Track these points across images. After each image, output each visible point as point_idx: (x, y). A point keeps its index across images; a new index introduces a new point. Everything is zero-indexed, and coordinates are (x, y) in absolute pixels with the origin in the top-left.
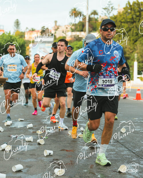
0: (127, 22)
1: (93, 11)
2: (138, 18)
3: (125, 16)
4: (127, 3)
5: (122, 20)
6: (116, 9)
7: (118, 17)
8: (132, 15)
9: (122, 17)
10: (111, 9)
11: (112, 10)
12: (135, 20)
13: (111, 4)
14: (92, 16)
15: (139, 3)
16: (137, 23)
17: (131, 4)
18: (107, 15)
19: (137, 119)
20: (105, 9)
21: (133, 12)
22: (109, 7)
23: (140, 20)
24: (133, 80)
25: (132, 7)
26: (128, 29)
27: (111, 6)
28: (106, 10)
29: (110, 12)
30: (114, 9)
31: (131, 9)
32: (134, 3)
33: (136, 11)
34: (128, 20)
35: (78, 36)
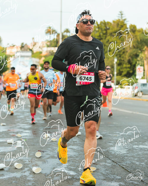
1: (65, 30)
2: (105, 36)
3: (93, 34)
8: (100, 33)
12: (102, 37)
14: (65, 34)
15: (106, 22)
16: (104, 40)
17: (99, 23)
21: (100, 30)
23: (106, 37)
25: (100, 26)
31: (99, 28)
32: (101, 23)
33: (103, 29)
34: (96, 37)
35: (53, 51)
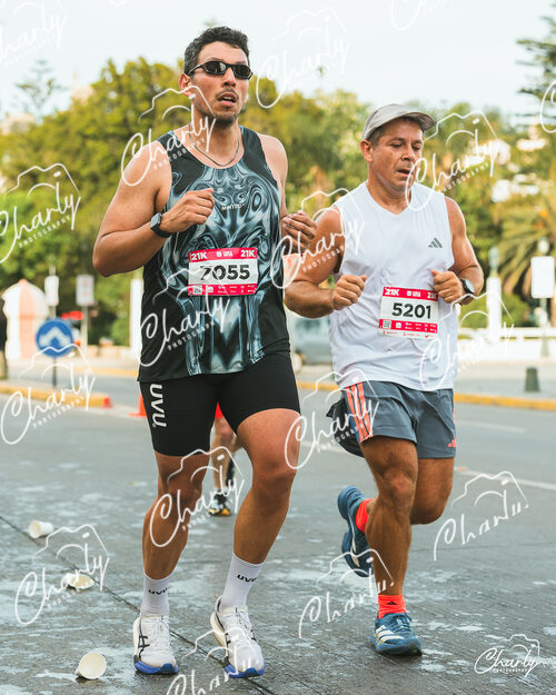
0: (106, 137)
2: (144, 121)
3: (97, 115)
4: (107, 66)
5: (87, 127)
6: (66, 89)
7: (74, 116)
8: (125, 112)
9: (88, 116)
10: (45, 89)
11: (49, 93)
13: (47, 71)
15: (147, 66)
17: (120, 70)
18: (33, 109)
19: (143, 484)
20: (24, 87)
21: (126, 100)
22: (40, 79)
24: (128, 345)
25: (124, 81)
26: (110, 162)
27: (46, 78)
28: (30, 91)
29: (43, 100)
30: (59, 87)
31: (120, 89)
32: (131, 68)
33: (139, 95)
34: (111, 130)
